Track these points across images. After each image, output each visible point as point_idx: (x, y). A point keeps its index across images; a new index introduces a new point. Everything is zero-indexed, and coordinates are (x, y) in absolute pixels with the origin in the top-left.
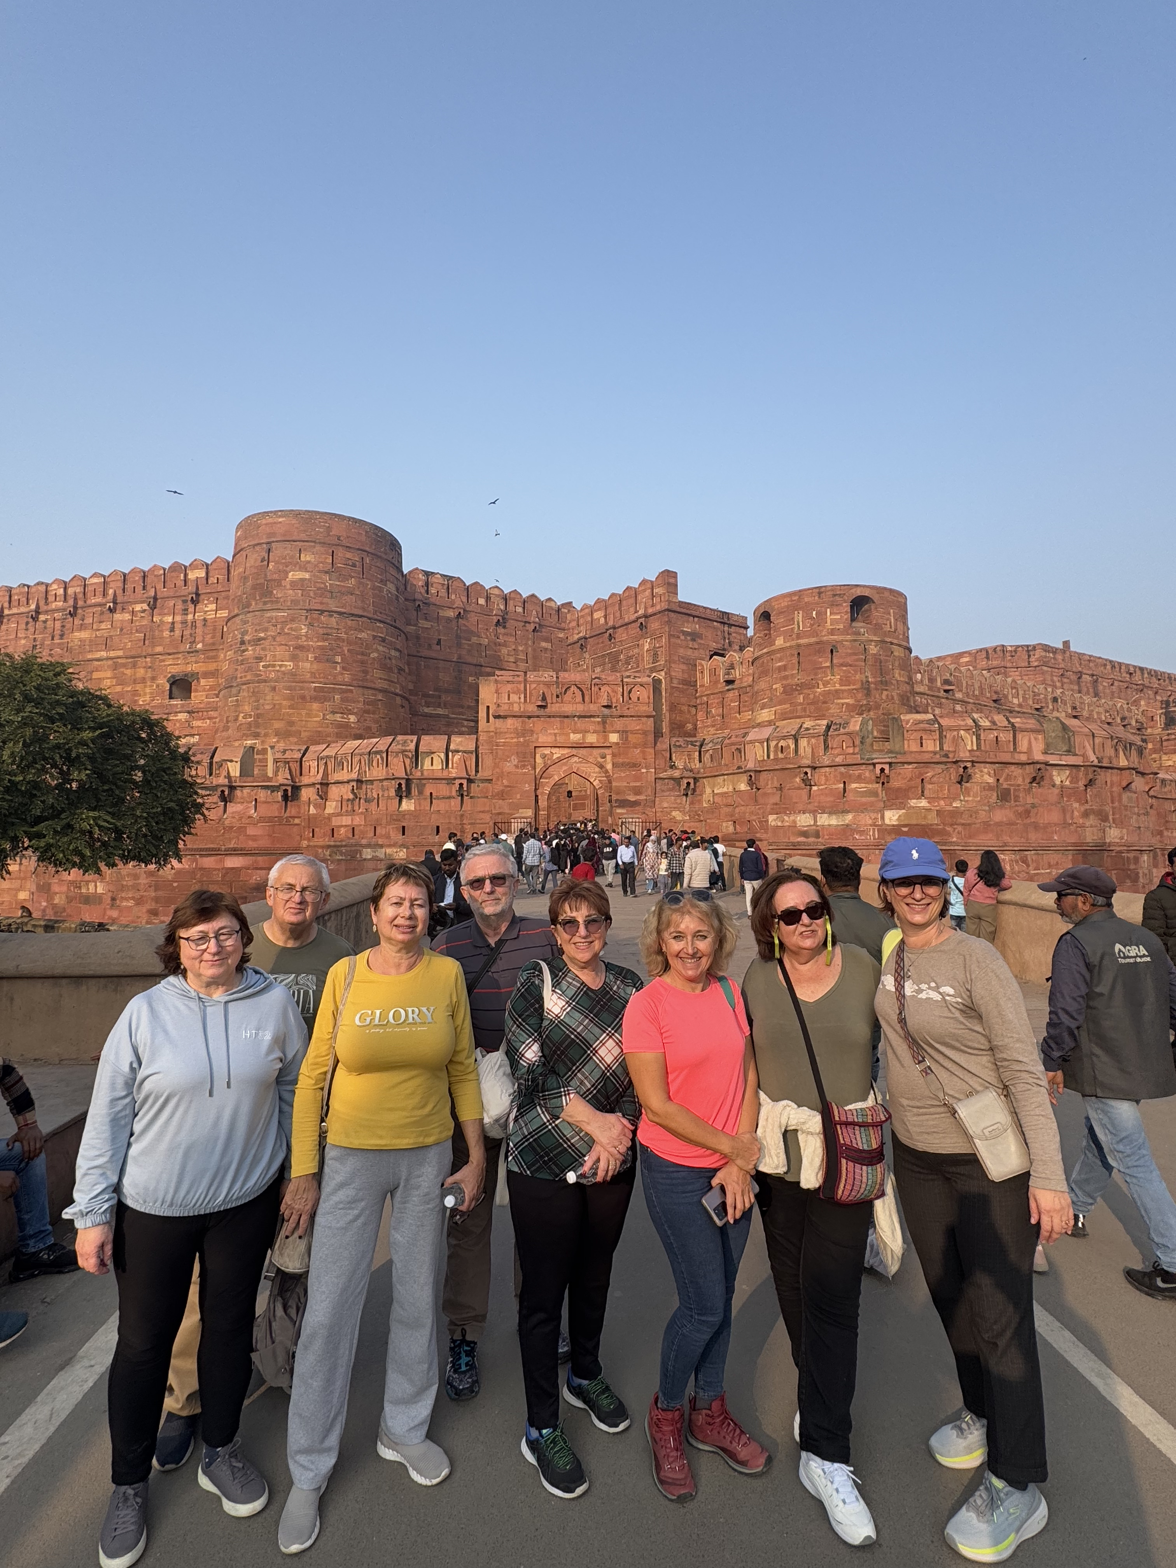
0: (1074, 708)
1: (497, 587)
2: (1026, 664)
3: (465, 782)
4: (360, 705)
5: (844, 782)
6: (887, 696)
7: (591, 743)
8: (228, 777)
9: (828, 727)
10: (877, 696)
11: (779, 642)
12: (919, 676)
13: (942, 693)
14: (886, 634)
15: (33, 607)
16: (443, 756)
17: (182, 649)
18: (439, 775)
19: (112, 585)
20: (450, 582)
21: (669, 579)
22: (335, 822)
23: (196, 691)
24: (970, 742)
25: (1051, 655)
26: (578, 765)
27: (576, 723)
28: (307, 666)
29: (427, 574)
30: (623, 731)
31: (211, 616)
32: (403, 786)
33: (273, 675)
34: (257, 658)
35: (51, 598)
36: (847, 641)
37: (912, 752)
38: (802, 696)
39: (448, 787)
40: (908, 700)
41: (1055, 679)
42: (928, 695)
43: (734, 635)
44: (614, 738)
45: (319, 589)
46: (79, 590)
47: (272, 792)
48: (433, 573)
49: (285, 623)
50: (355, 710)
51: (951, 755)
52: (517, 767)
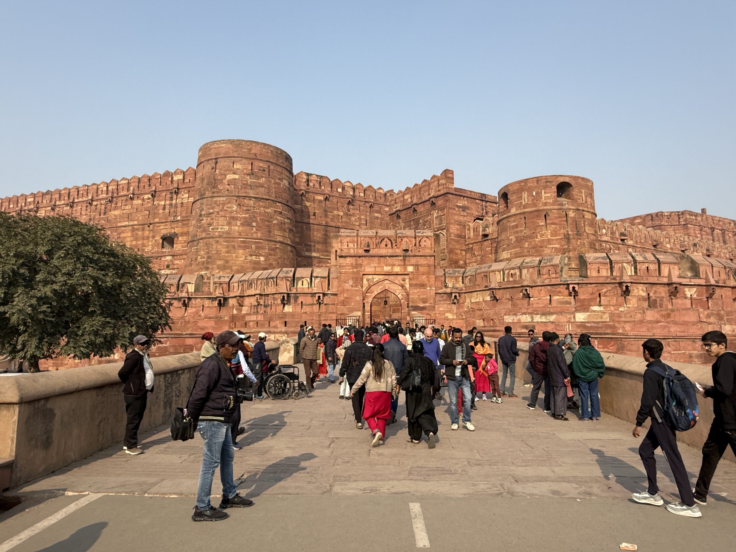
0: (708, 250)
1: (349, 182)
2: (678, 223)
3: (321, 295)
4: (267, 251)
5: (550, 295)
6: (581, 242)
7: (397, 272)
8: (187, 292)
9: (540, 262)
10: (574, 243)
11: (513, 211)
12: (604, 231)
13: (620, 241)
14: (579, 205)
15: (90, 197)
16: (309, 280)
17: (169, 220)
18: (307, 291)
19: (133, 184)
20: (321, 180)
21: (448, 175)
22: (248, 318)
23: (177, 244)
24: (629, 270)
25: (694, 217)
26: (388, 285)
27: (387, 260)
28: (236, 228)
29: (308, 175)
30: (416, 265)
31: (185, 201)
32: (286, 298)
33: (217, 234)
34: (208, 224)
35: (100, 192)
36: (554, 209)
37: (592, 277)
38: (527, 244)
39: (311, 299)
40: (595, 245)
41: (697, 232)
42: (610, 242)
43: (489, 207)
44: (410, 269)
45: (244, 184)
46: (115, 187)
47: (212, 301)
48: (311, 174)
49: (224, 204)
50: (264, 254)
51: (618, 279)
52: (352, 286)
